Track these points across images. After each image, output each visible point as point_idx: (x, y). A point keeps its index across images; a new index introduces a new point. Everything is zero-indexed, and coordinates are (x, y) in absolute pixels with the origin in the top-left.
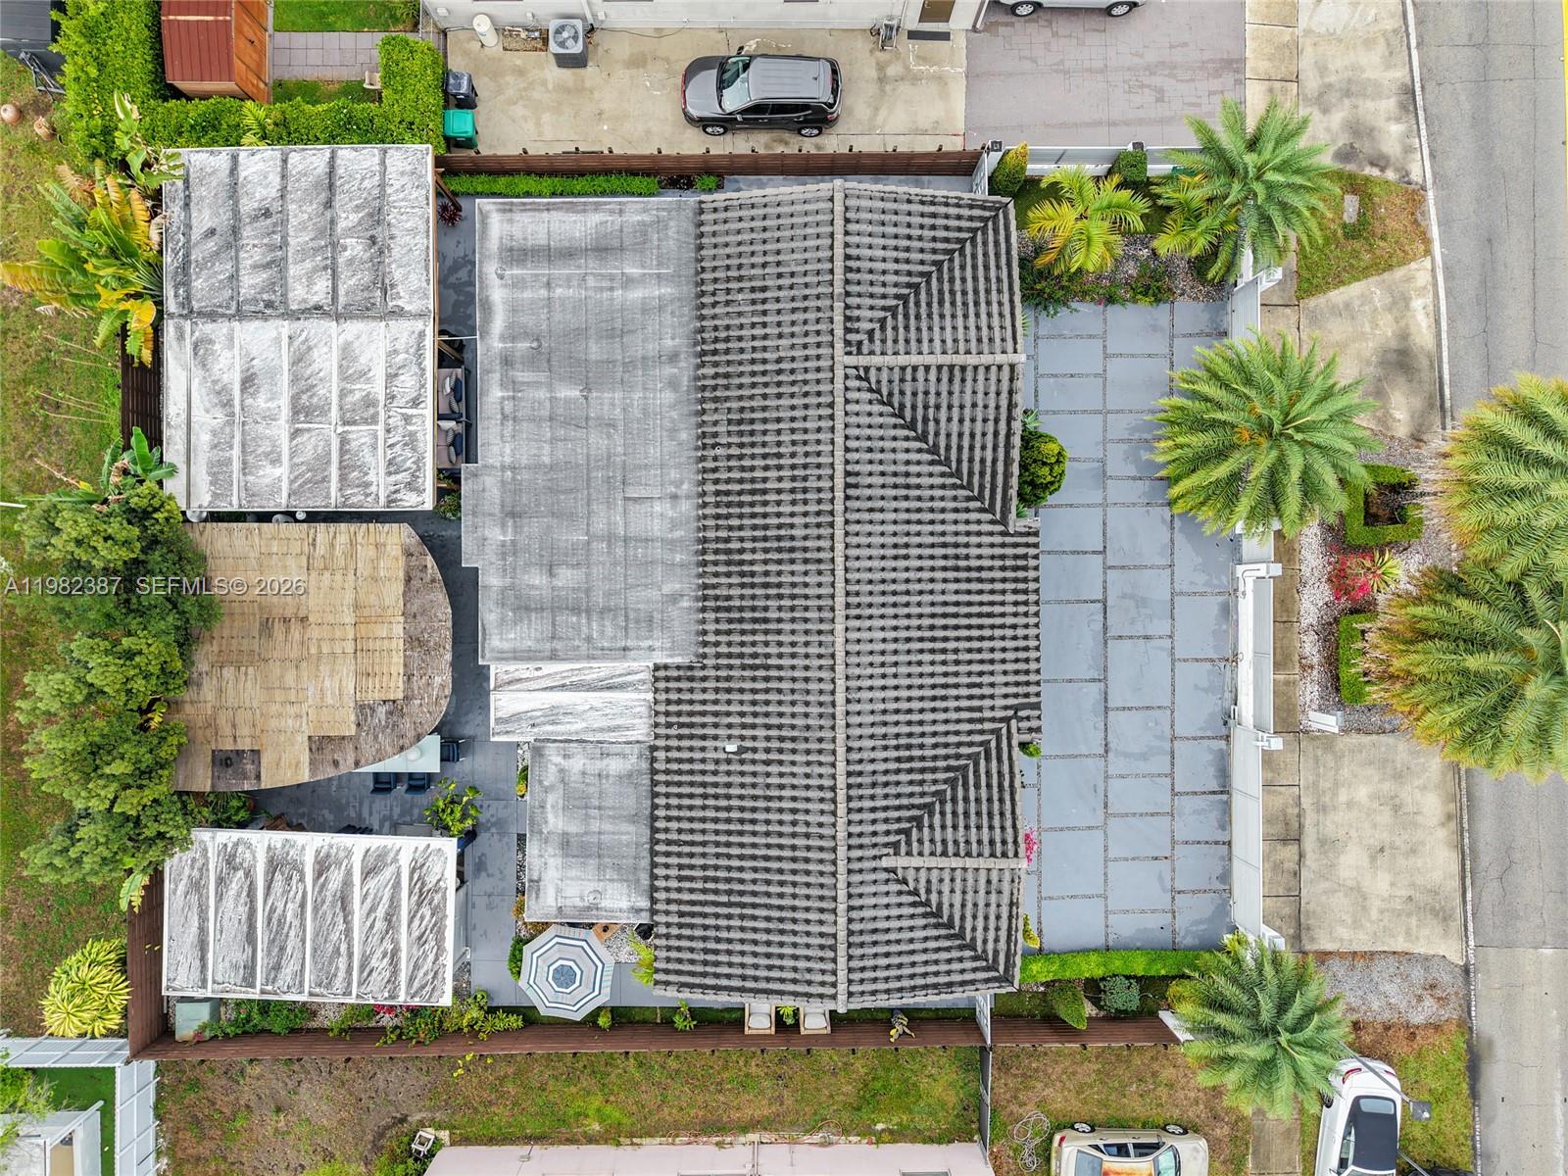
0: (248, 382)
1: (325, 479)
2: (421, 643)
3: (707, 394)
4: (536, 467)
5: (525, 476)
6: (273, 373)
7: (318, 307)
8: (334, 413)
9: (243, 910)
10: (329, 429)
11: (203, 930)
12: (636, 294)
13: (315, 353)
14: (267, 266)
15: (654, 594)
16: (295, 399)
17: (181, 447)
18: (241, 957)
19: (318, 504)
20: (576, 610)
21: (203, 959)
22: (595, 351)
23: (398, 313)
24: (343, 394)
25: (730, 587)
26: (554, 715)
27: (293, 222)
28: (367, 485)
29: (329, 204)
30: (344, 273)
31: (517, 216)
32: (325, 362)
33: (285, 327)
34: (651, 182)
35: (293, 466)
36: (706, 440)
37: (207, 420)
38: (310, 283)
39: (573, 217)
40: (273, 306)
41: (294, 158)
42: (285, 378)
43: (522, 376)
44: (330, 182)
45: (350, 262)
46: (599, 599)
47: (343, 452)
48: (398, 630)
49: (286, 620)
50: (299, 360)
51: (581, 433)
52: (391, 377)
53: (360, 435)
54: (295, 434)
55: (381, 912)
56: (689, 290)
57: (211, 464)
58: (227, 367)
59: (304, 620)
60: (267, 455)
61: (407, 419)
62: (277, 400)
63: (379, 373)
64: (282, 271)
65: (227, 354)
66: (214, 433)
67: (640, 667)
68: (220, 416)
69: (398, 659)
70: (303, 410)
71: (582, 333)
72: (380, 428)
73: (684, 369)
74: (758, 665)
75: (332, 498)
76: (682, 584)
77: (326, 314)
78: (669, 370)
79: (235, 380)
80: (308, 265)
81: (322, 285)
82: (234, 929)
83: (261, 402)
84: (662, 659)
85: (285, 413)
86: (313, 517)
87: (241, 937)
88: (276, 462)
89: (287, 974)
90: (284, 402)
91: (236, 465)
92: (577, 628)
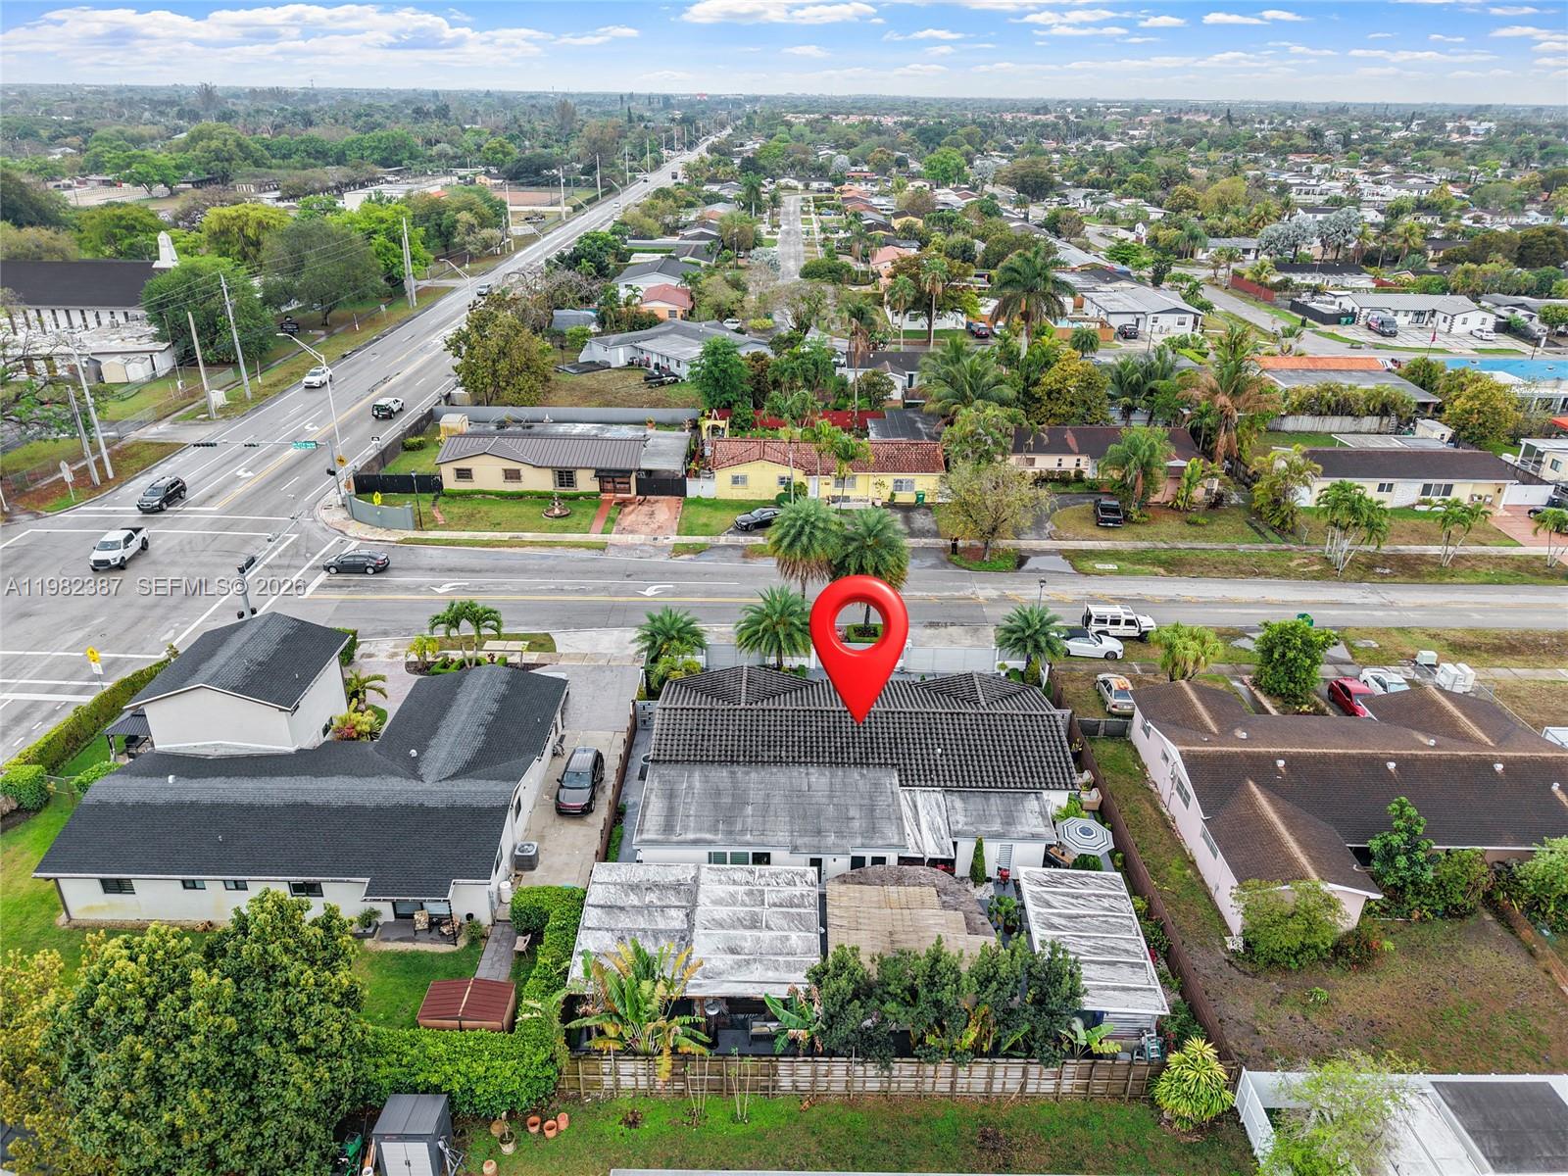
0: (733, 951)
1: (799, 914)
2: (900, 878)
3: (754, 761)
4: (791, 823)
5: (796, 828)
6: (728, 938)
7: (687, 915)
8: (757, 909)
9: (1093, 966)
10: (766, 913)
11: (1115, 989)
12: (697, 785)
13: (717, 917)
14: (656, 939)
15: (861, 783)
16: (746, 927)
17: (777, 987)
18: (1127, 970)
19: (815, 919)
20: (873, 811)
21: (1136, 989)
22: (727, 800)
23: (696, 879)
24: (744, 904)
25: (855, 753)
26: (934, 829)
27: (630, 925)
28: (802, 895)
29: (622, 909)
30: (666, 902)
31: (646, 827)
32: (723, 913)
33: (698, 931)
34: (616, 831)
35: (790, 929)
36: (777, 761)
37: (758, 972)
38: (672, 918)
39: (651, 806)
40: (685, 938)
41: (588, 924)
42: (732, 932)
43: (739, 827)
44: (608, 908)
45: (659, 899)
46: (866, 802)
47: (781, 906)
48: (893, 889)
49: (892, 942)
50: (720, 924)
51: (772, 808)
52: (735, 882)
53: (769, 898)
54: (768, 927)
55: (1074, 901)
56: (698, 767)
57: (790, 971)
58: (722, 961)
59: (891, 933)
60: (782, 943)
61: (761, 876)
62: (747, 938)
63: (732, 888)
64: (661, 931)
65: (713, 962)
66: (768, 969)
67: (903, 796)
68: (753, 967)
69: (911, 889)
70: (754, 923)
71: (716, 805)
72: (766, 889)
73: (739, 770)
74: (895, 742)
75: (813, 913)
76: (855, 774)
77: (692, 911)
78: (739, 775)
79: (730, 958)
80: (659, 919)
81: (673, 912)
82: (1108, 972)
83: (747, 945)
84: (896, 781)
85: (755, 933)
86: (824, 923)
87: (1112, 968)
88: (787, 938)
89: (1130, 947)
90: (747, 933)
91: (790, 958)
92: (883, 811)
